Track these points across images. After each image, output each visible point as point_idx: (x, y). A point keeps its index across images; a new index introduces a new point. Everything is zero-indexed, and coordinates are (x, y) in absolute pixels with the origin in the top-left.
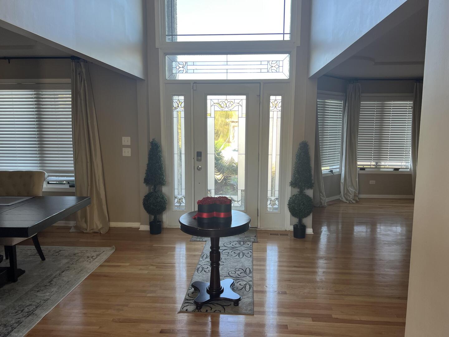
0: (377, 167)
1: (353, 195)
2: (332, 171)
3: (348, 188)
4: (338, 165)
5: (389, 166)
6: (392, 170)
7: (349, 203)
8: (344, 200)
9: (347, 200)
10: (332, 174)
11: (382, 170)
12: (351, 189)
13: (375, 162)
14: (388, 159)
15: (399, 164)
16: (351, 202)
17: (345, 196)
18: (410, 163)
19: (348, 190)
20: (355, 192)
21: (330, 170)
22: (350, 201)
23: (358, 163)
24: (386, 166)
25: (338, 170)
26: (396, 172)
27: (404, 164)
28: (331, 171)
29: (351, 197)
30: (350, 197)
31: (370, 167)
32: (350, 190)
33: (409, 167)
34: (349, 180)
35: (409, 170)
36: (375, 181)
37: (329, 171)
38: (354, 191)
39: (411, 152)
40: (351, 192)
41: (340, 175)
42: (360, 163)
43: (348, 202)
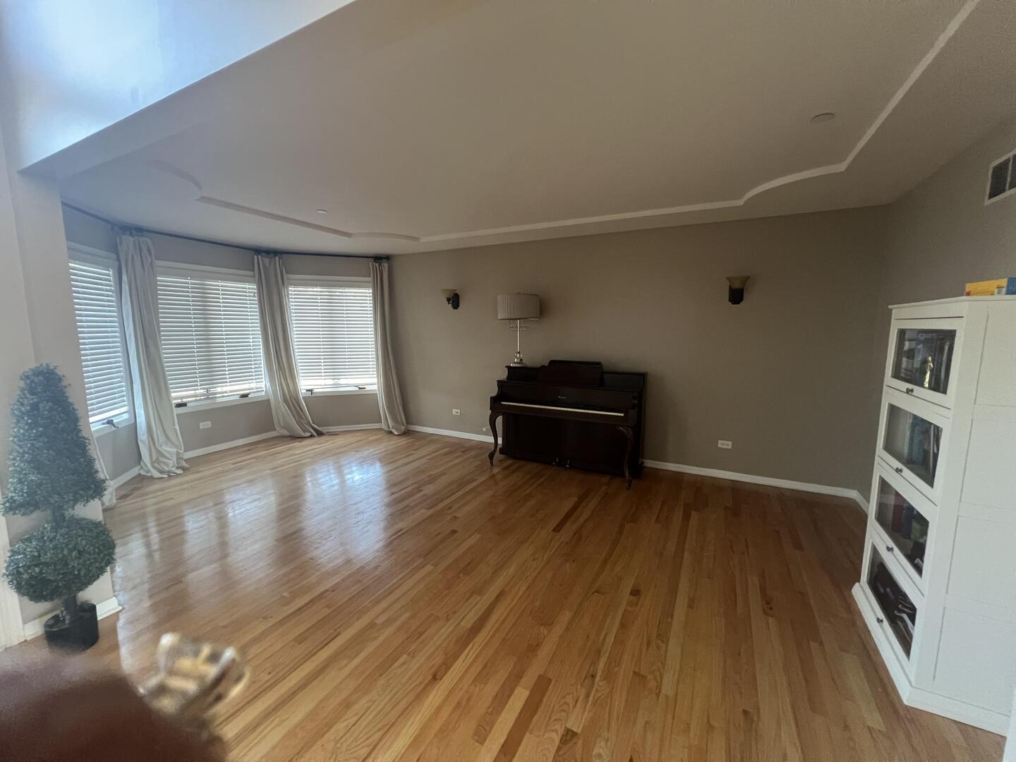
0: (209, 396)
1: (175, 460)
2: (112, 421)
3: (160, 449)
4: (125, 406)
5: (231, 392)
6: (237, 398)
7: (170, 476)
8: (156, 474)
9: (161, 472)
10: (114, 429)
11: (219, 400)
12: (168, 449)
13: (204, 389)
14: (228, 380)
15: (246, 386)
16: (172, 474)
17: (156, 464)
18: (264, 383)
19: (160, 454)
20: (177, 452)
21: (106, 421)
22: (169, 472)
23: (173, 395)
24: (226, 392)
25: (126, 416)
26: (244, 400)
27: (253, 385)
28: (110, 422)
29: (171, 465)
30: (167, 465)
31: (194, 399)
32: (166, 451)
33: (264, 389)
34: (159, 432)
35: (264, 393)
36: (209, 423)
37: (103, 424)
38: (175, 450)
39: (262, 365)
40: (168, 456)
41: (134, 427)
42: (177, 395)
43: (165, 476)
